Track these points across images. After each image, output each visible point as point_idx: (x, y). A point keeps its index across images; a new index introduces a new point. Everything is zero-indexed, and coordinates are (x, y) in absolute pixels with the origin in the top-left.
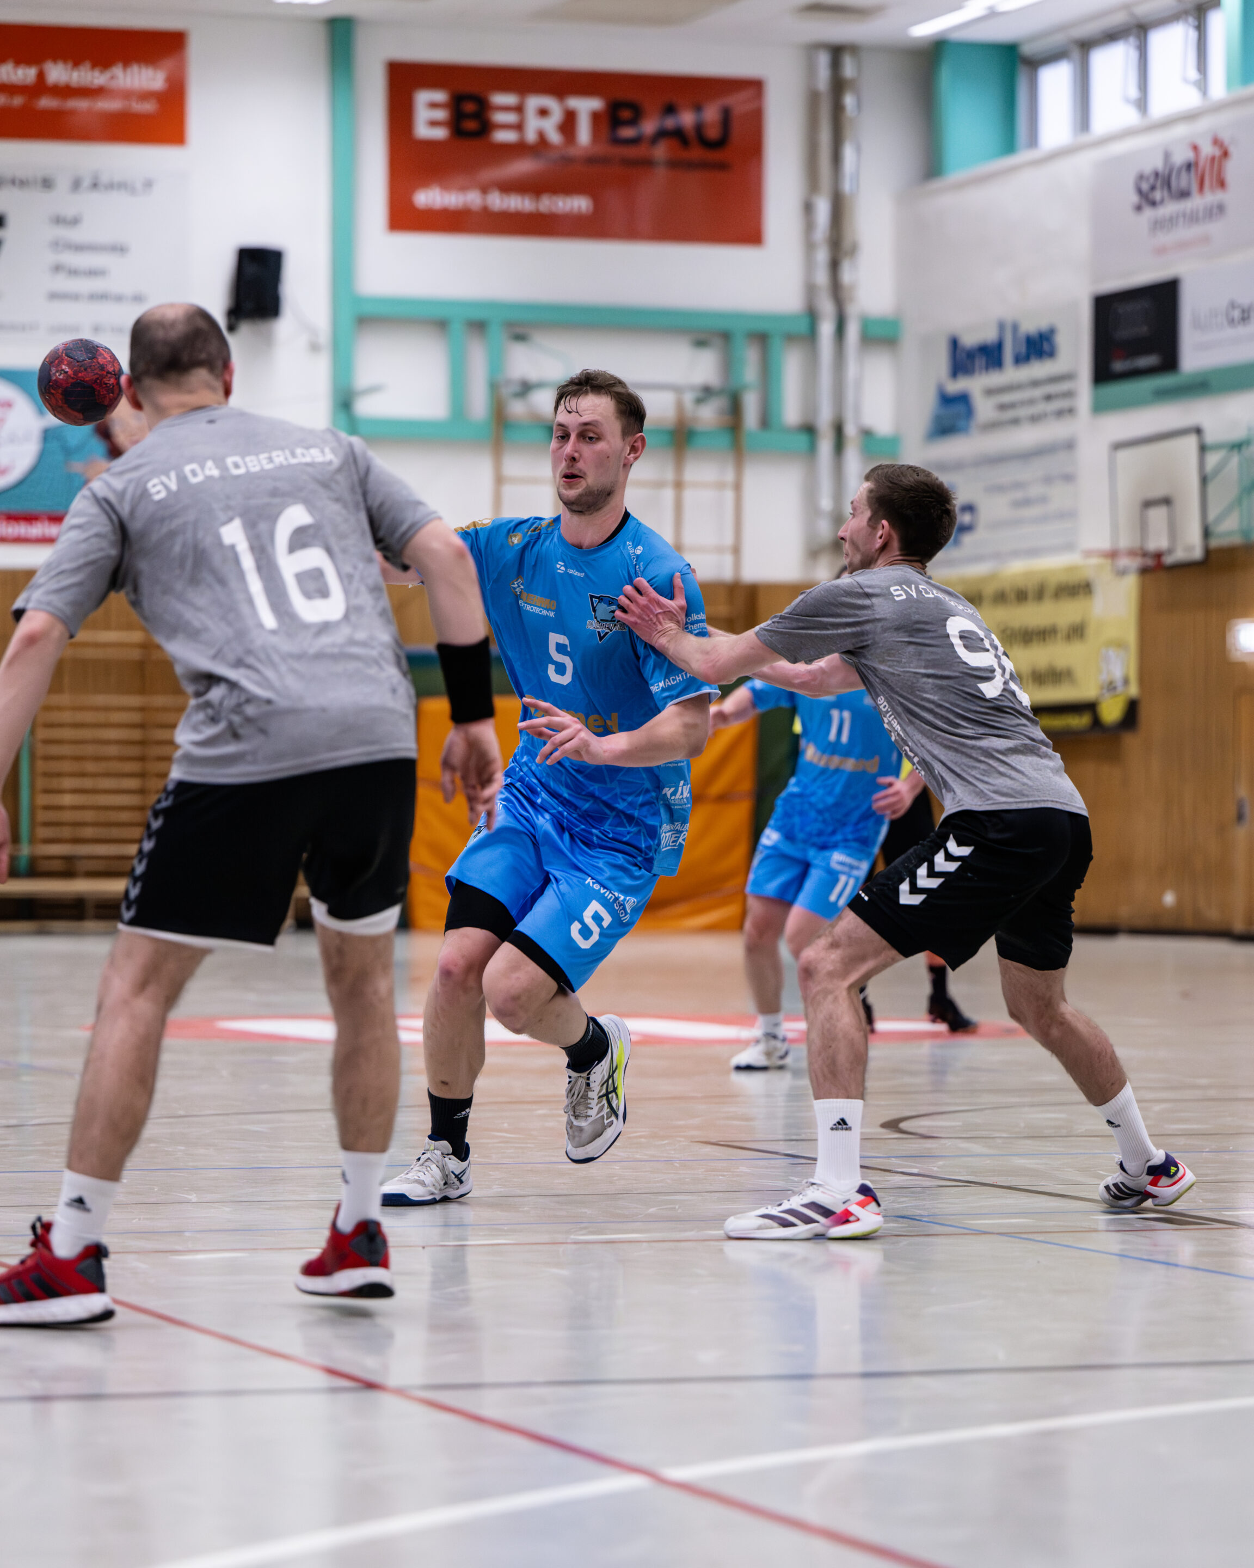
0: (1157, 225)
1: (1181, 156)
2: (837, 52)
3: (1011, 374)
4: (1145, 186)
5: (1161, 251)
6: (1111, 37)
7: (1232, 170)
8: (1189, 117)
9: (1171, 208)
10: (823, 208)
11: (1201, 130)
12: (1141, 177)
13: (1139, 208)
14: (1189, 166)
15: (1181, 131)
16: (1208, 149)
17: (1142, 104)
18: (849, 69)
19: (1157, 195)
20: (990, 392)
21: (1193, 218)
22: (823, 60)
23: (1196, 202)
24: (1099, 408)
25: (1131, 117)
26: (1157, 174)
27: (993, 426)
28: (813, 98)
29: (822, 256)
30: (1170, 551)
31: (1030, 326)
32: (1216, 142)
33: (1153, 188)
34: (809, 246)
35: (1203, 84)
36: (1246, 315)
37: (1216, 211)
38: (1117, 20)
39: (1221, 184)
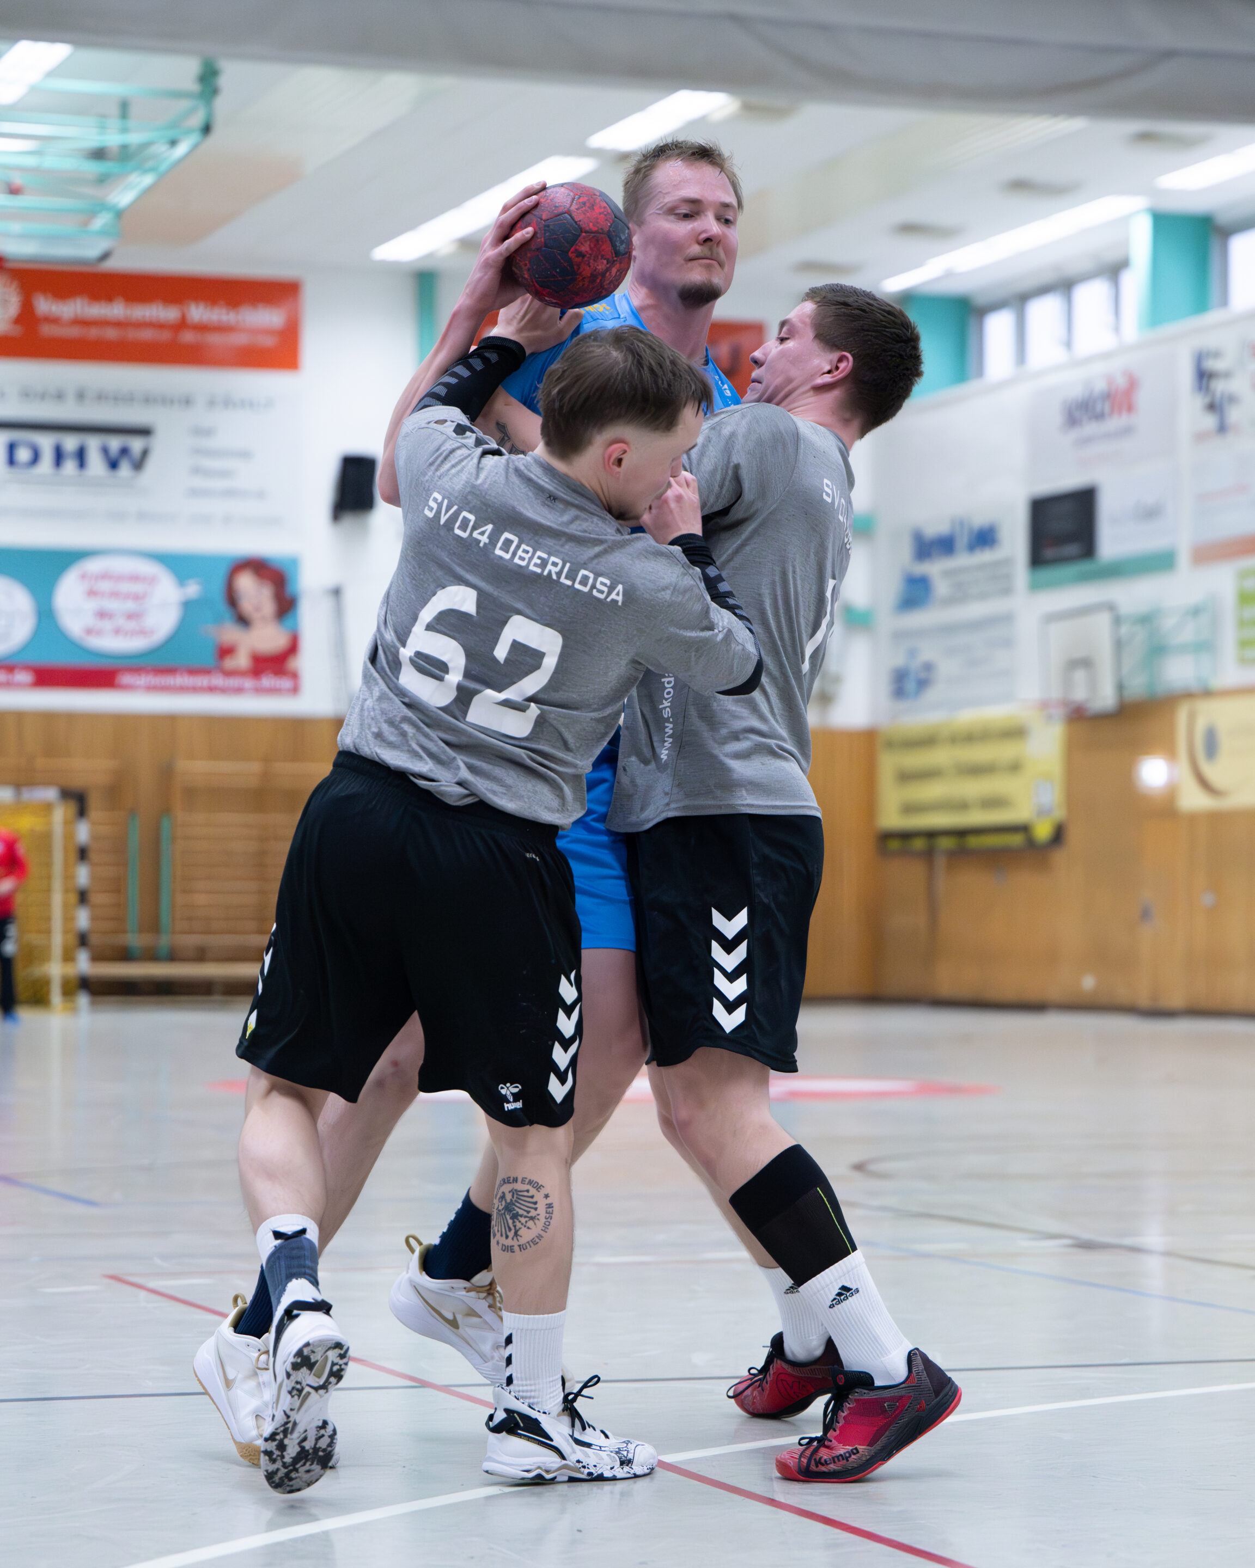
0: (1080, 443)
1: (1100, 386)
3: (962, 560)
4: (1071, 410)
5: (1082, 461)
6: (1043, 290)
7: (1143, 398)
8: (1106, 356)
9: (1091, 428)
11: (1115, 367)
12: (1068, 404)
13: (1066, 427)
14: (1105, 395)
15: (1098, 368)
16: (1121, 382)
17: (1068, 344)
19: (1082, 417)
20: (947, 573)
21: (1108, 436)
23: (1114, 423)
24: (1035, 587)
25: (1058, 355)
26: (1081, 401)
27: (950, 601)
30: (1089, 703)
31: (979, 520)
32: (1128, 375)
33: (1077, 412)
35: (1117, 329)
36: (1150, 513)
37: (1127, 431)
38: (1048, 277)
39: (1130, 408)
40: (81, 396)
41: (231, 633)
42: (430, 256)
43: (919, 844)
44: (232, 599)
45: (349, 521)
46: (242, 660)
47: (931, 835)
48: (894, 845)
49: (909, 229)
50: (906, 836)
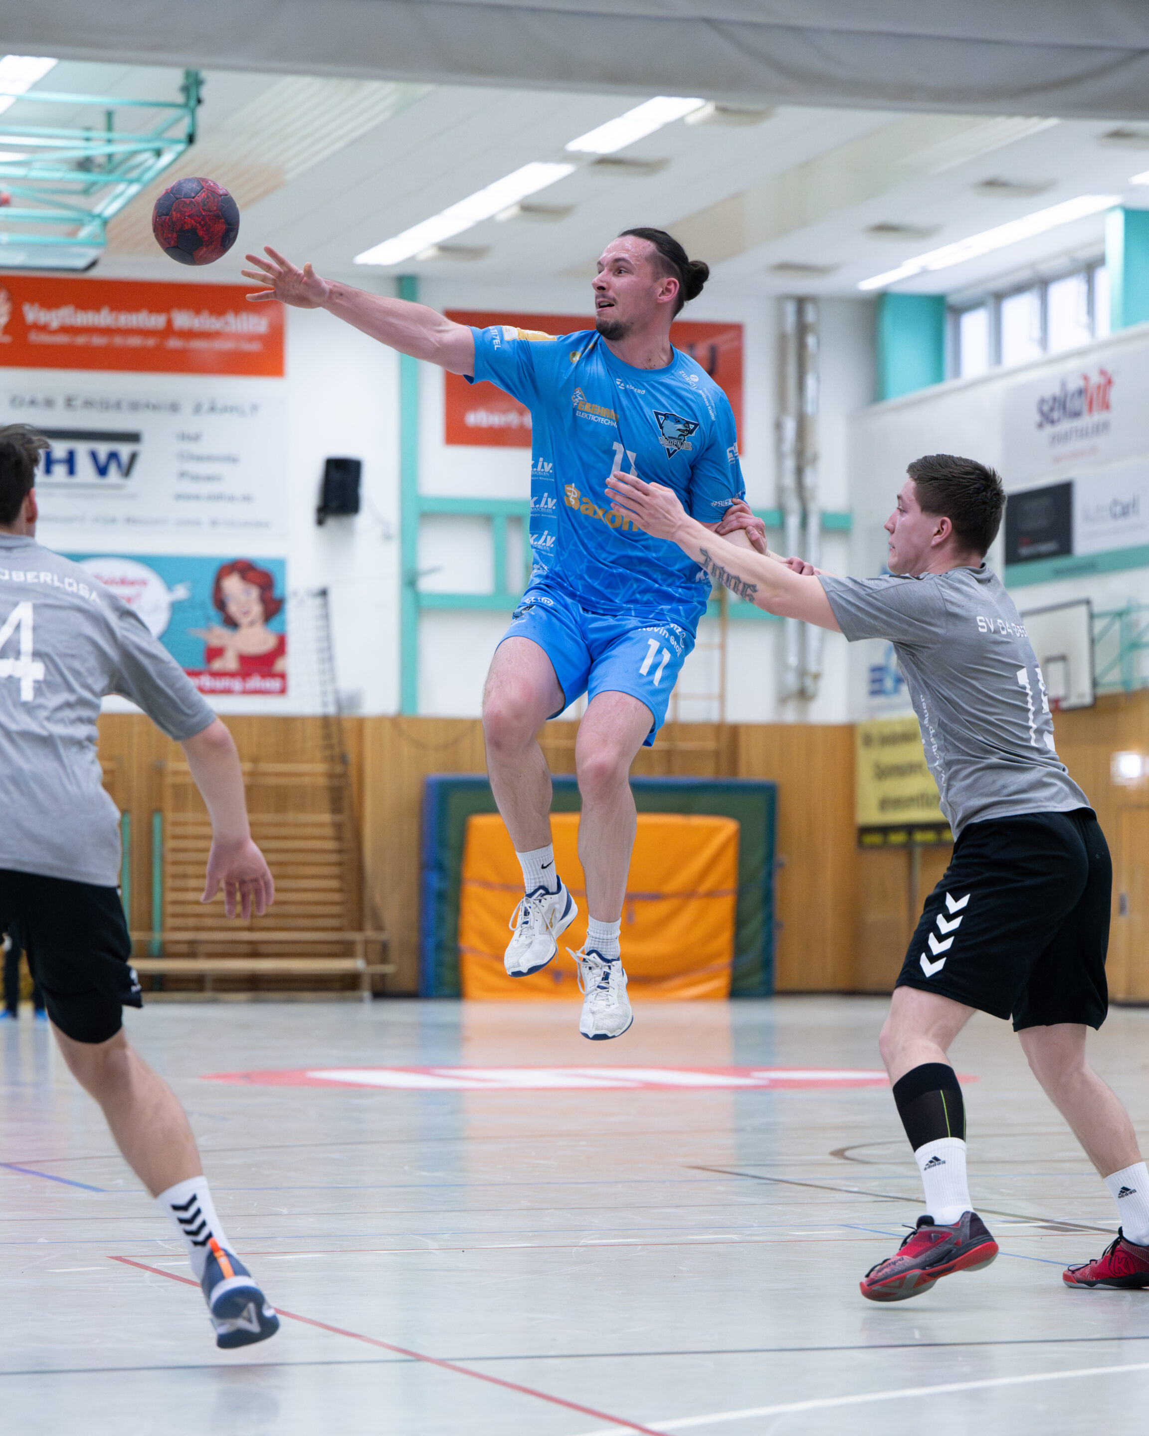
0: (1056, 439)
1: (1074, 384)
2: (801, 302)
4: (1046, 408)
5: (1057, 459)
6: (1019, 289)
7: (1115, 395)
8: (1081, 353)
9: (1066, 425)
10: (790, 426)
11: (1090, 364)
12: (1042, 401)
13: (1040, 426)
14: (1081, 392)
15: (1074, 364)
16: (1096, 379)
17: (1044, 342)
18: (810, 315)
19: (1056, 415)
21: (1083, 433)
22: (790, 309)
23: (1087, 421)
24: (1011, 582)
25: (1034, 353)
26: (1055, 399)
28: (782, 338)
29: (790, 464)
30: (1065, 698)
32: (1103, 373)
33: (1052, 410)
34: (780, 456)
35: (1092, 327)
36: (1126, 510)
37: (1102, 428)
38: (1023, 276)
39: (1106, 406)
40: (69, 402)
41: (219, 635)
42: (412, 259)
43: (898, 838)
44: (220, 603)
45: (332, 523)
46: (230, 662)
47: (910, 828)
48: (874, 839)
49: (884, 228)
50: (885, 830)
